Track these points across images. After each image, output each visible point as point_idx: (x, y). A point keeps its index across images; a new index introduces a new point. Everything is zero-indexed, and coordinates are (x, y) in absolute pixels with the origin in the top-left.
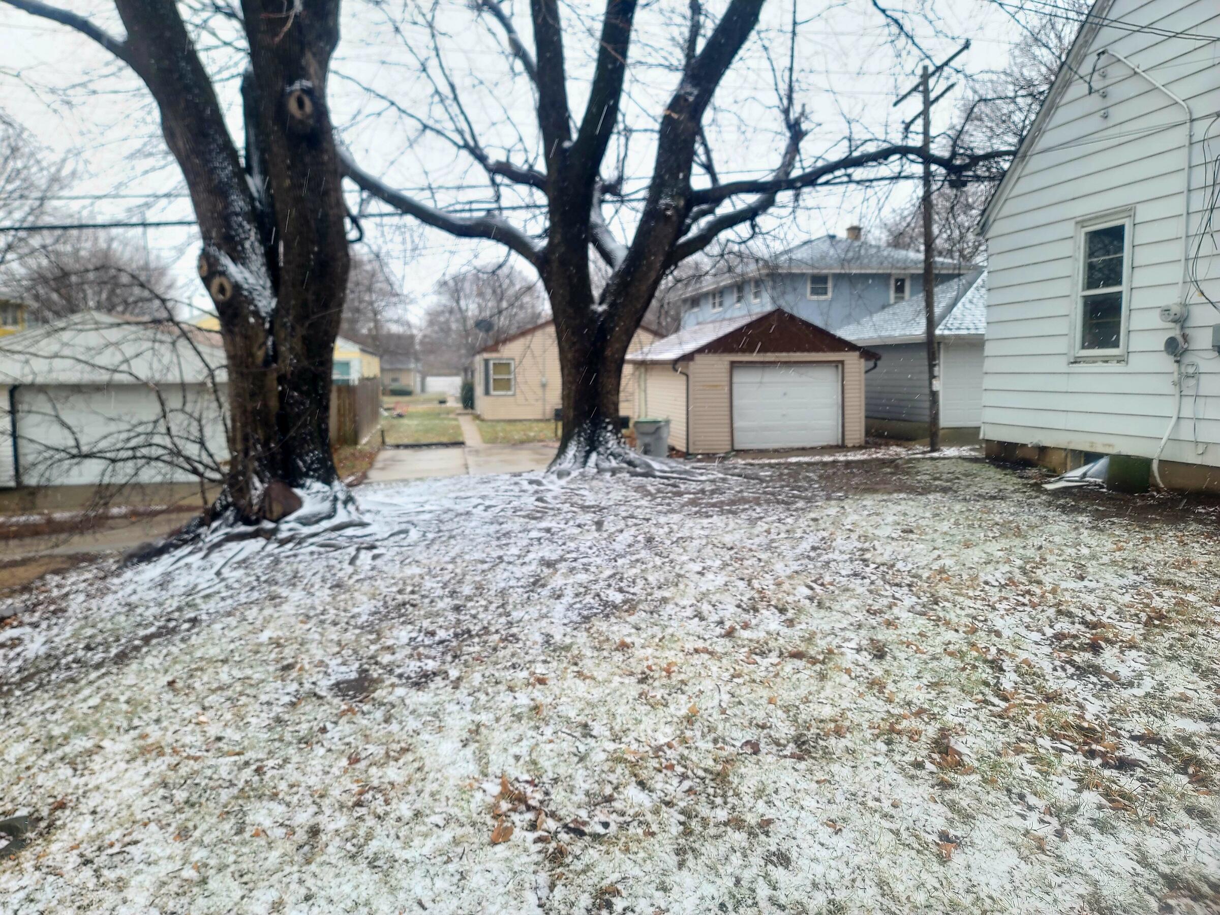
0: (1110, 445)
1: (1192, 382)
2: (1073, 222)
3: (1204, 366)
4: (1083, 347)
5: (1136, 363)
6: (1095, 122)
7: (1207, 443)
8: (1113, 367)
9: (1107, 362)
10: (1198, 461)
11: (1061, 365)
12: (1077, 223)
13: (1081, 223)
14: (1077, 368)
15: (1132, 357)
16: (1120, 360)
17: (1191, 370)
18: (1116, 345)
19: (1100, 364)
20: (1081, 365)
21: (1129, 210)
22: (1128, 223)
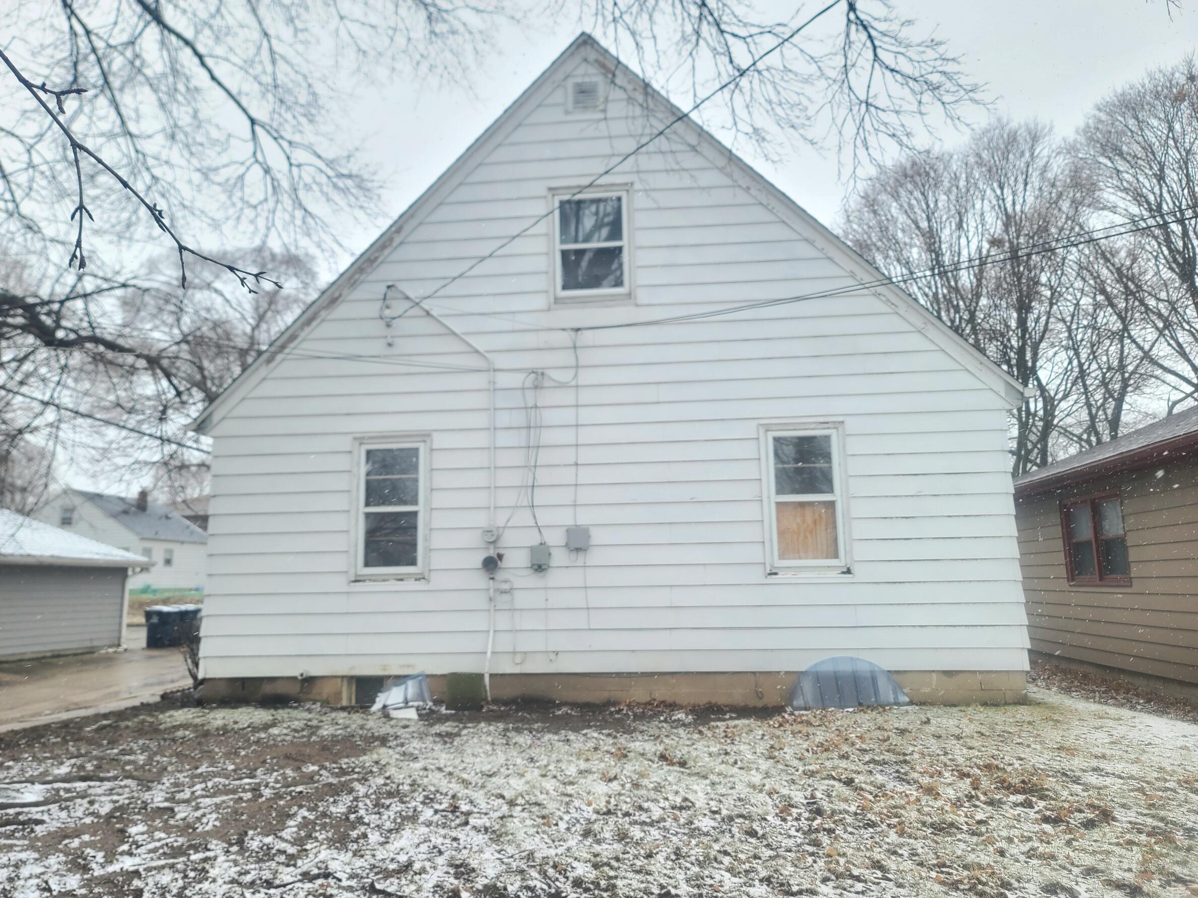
0: (409, 666)
1: (506, 597)
2: (350, 437)
3: (518, 583)
4: (367, 564)
5: (438, 581)
6: (377, 347)
7: (525, 653)
8: (410, 585)
9: (402, 580)
10: (517, 670)
11: (340, 584)
12: (355, 439)
13: (360, 440)
14: (359, 587)
15: (434, 576)
16: (420, 578)
17: (505, 586)
18: (413, 562)
19: (394, 582)
20: (367, 583)
21: (425, 436)
22: (422, 448)
